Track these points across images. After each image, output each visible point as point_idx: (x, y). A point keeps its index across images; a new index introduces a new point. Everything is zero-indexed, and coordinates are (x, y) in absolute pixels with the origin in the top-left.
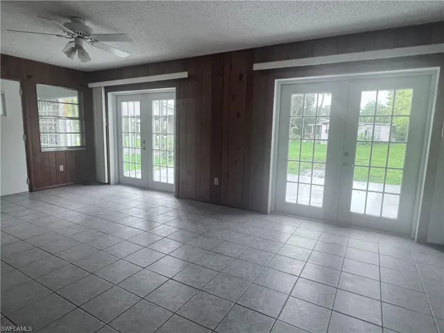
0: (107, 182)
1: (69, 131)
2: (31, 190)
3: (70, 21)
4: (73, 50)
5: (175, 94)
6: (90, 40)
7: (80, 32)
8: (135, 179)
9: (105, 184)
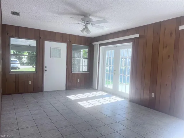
0: (97, 89)
1: (84, 64)
2: (66, 89)
3: (84, 17)
4: (84, 29)
5: (132, 46)
6: (91, 24)
7: (87, 21)
8: (110, 89)
9: (95, 90)
